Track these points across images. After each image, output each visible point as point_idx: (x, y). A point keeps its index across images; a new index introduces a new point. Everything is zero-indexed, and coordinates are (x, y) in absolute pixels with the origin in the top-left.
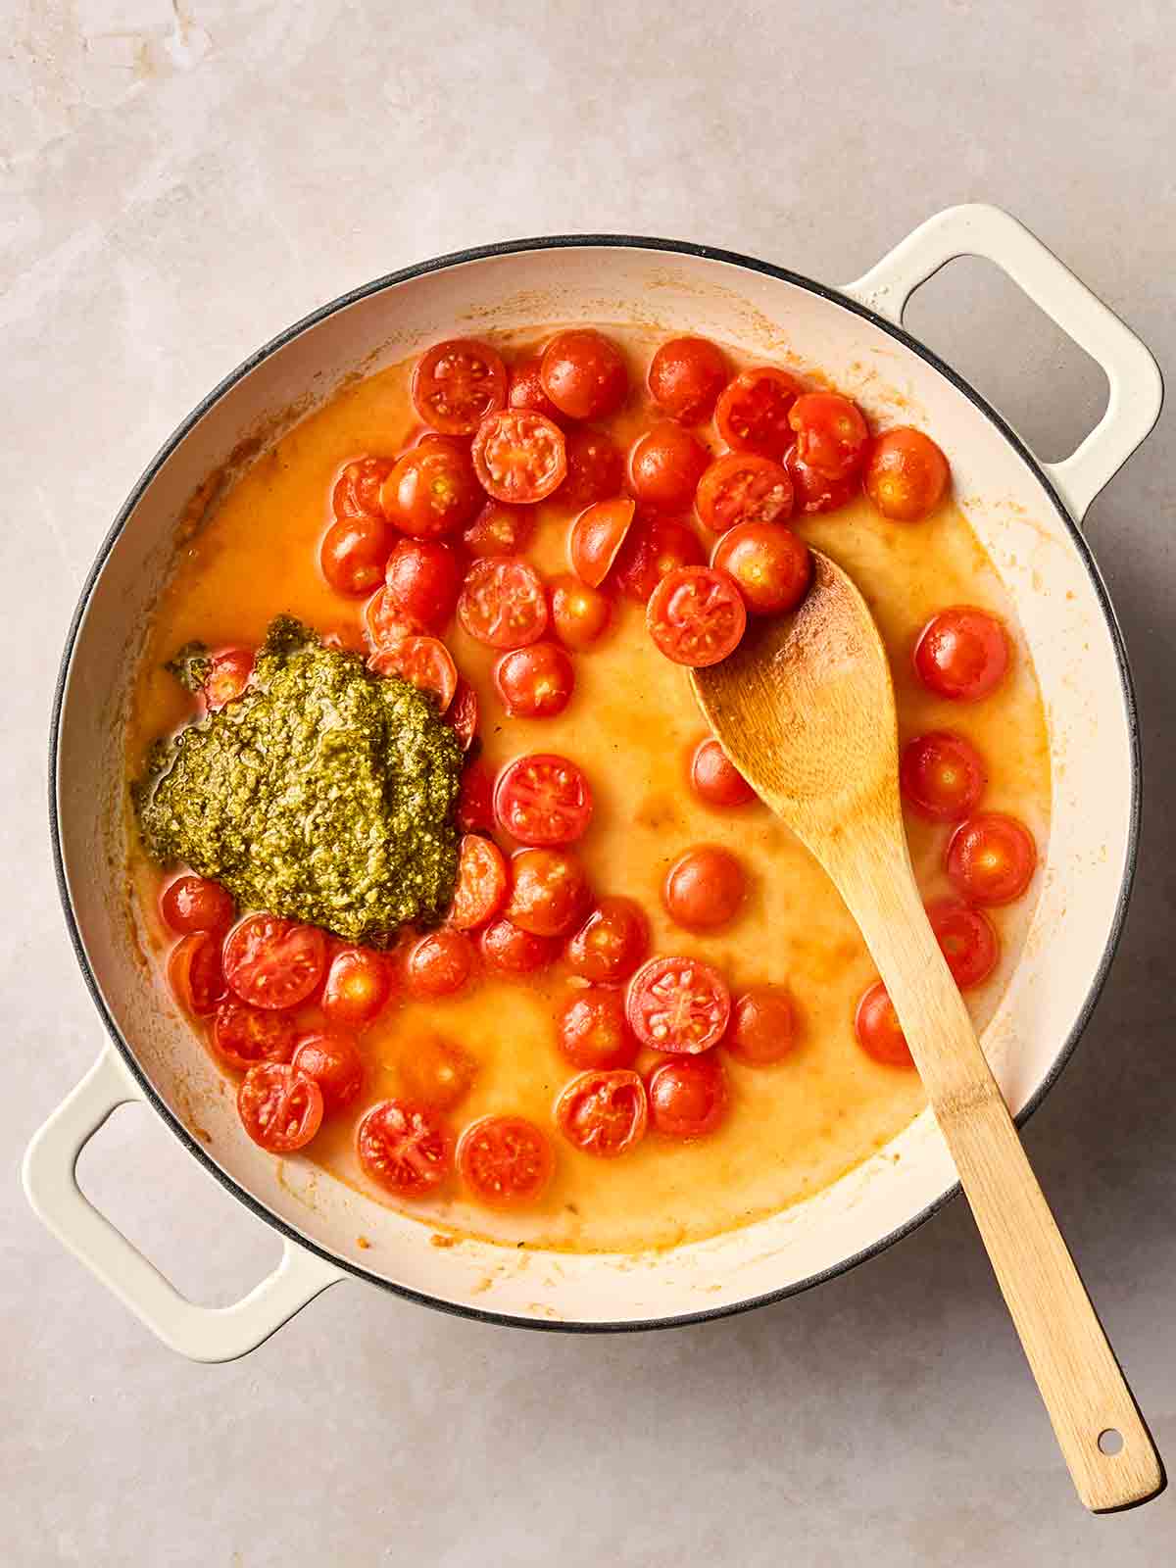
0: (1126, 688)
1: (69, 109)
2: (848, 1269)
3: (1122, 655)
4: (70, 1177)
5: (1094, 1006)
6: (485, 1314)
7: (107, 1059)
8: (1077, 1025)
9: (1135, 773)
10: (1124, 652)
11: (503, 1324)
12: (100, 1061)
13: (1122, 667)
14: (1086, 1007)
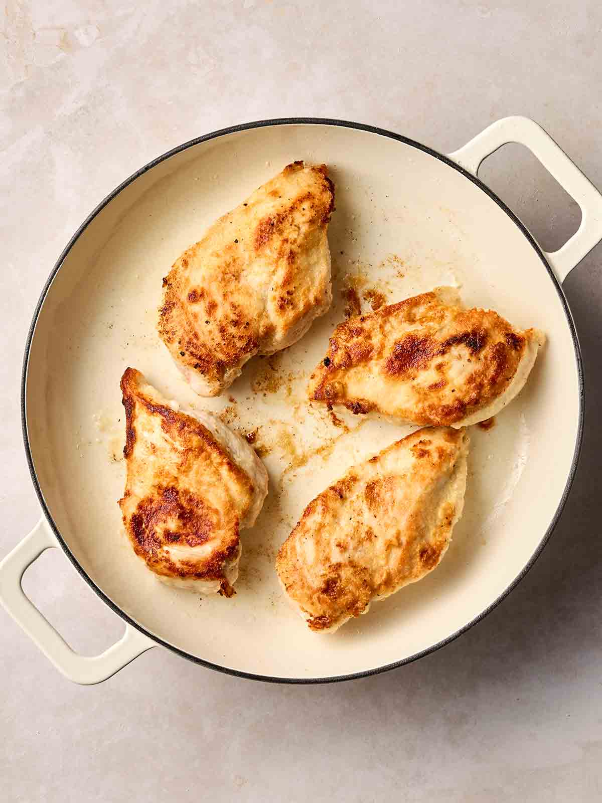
0: (579, 371)
1: (26, 66)
2: (416, 659)
3: (578, 354)
4: (19, 585)
5: (551, 533)
6: (227, 669)
7: (42, 525)
8: (542, 543)
9: (581, 415)
10: (580, 353)
11: (236, 675)
12: (38, 525)
13: (578, 360)
14: (547, 533)
